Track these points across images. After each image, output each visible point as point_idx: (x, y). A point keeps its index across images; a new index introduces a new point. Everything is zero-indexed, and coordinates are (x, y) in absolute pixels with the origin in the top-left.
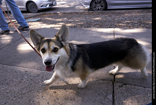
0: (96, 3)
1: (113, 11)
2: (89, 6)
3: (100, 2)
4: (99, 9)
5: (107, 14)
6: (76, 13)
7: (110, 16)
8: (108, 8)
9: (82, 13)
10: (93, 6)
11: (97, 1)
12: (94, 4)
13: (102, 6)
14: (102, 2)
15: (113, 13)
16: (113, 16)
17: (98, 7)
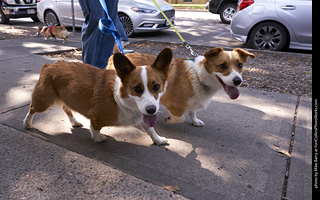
0: (262, 32)
1: (303, 55)
2: (245, 38)
3: (274, 31)
4: (267, 47)
5: (285, 60)
7: (293, 66)
8: (291, 47)
10: (256, 38)
11: (265, 29)
12: (258, 33)
13: (276, 41)
14: (278, 32)
15: (303, 60)
16: (301, 66)
17: (267, 41)
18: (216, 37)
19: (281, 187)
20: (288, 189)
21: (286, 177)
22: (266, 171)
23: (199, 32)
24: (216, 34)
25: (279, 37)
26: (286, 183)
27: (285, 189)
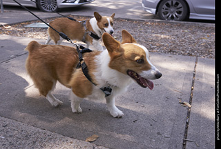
0: (168, 5)
1: (200, 24)
2: (154, 10)
3: (177, 4)
4: (172, 18)
5: (187, 28)
6: (128, 20)
7: (193, 33)
8: (191, 17)
9: (139, 22)
10: (163, 11)
11: (170, 2)
12: (165, 6)
13: (179, 13)
14: (180, 5)
15: (200, 28)
16: (199, 33)
17: (172, 12)
18: (131, 10)
19: (183, 131)
20: (188, 132)
21: (187, 123)
22: (171, 120)
23: (117, 5)
24: (131, 8)
25: (181, 10)
26: (187, 128)
27: (186, 132)
